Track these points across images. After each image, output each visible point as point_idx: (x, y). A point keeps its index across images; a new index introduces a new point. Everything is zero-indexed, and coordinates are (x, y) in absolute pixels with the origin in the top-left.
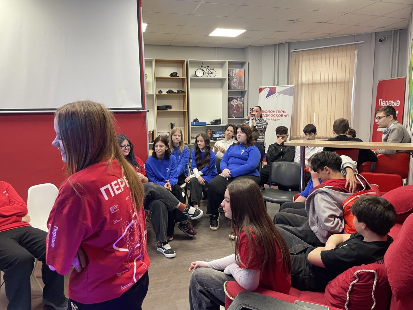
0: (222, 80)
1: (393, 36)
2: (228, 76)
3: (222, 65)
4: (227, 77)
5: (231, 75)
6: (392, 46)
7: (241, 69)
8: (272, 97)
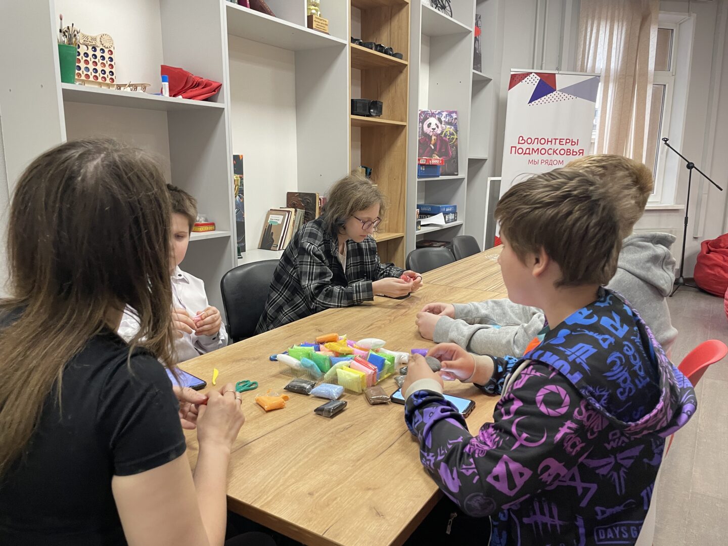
8: (545, 101)
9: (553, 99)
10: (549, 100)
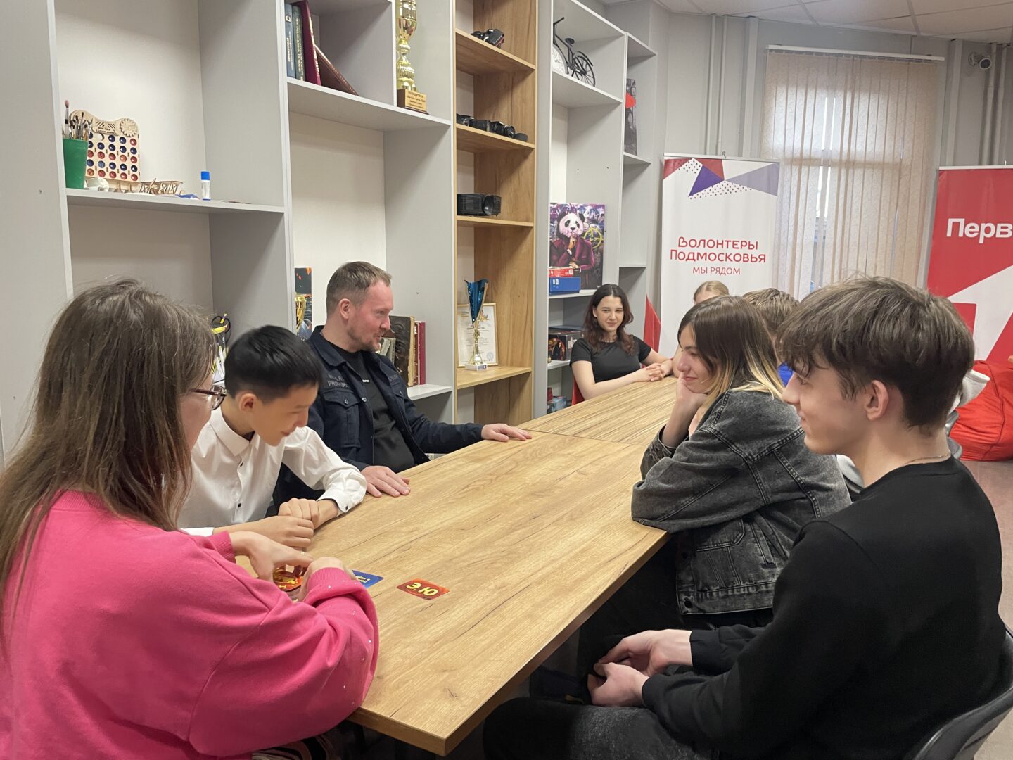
1: (994, 57)
6: (991, 84)
8: (711, 193)
9: (721, 191)
10: (716, 192)
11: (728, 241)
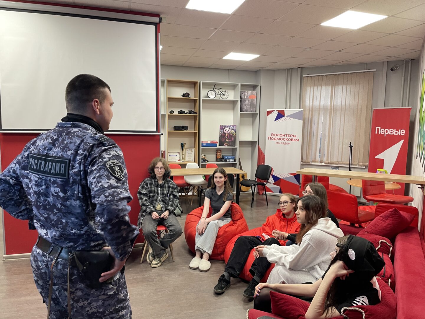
0: (234, 102)
1: (404, 65)
2: (241, 98)
3: (234, 87)
4: (239, 100)
5: (243, 97)
6: (403, 75)
7: (253, 92)
8: (281, 120)
9: (284, 120)
10: (282, 120)
11: (287, 135)
